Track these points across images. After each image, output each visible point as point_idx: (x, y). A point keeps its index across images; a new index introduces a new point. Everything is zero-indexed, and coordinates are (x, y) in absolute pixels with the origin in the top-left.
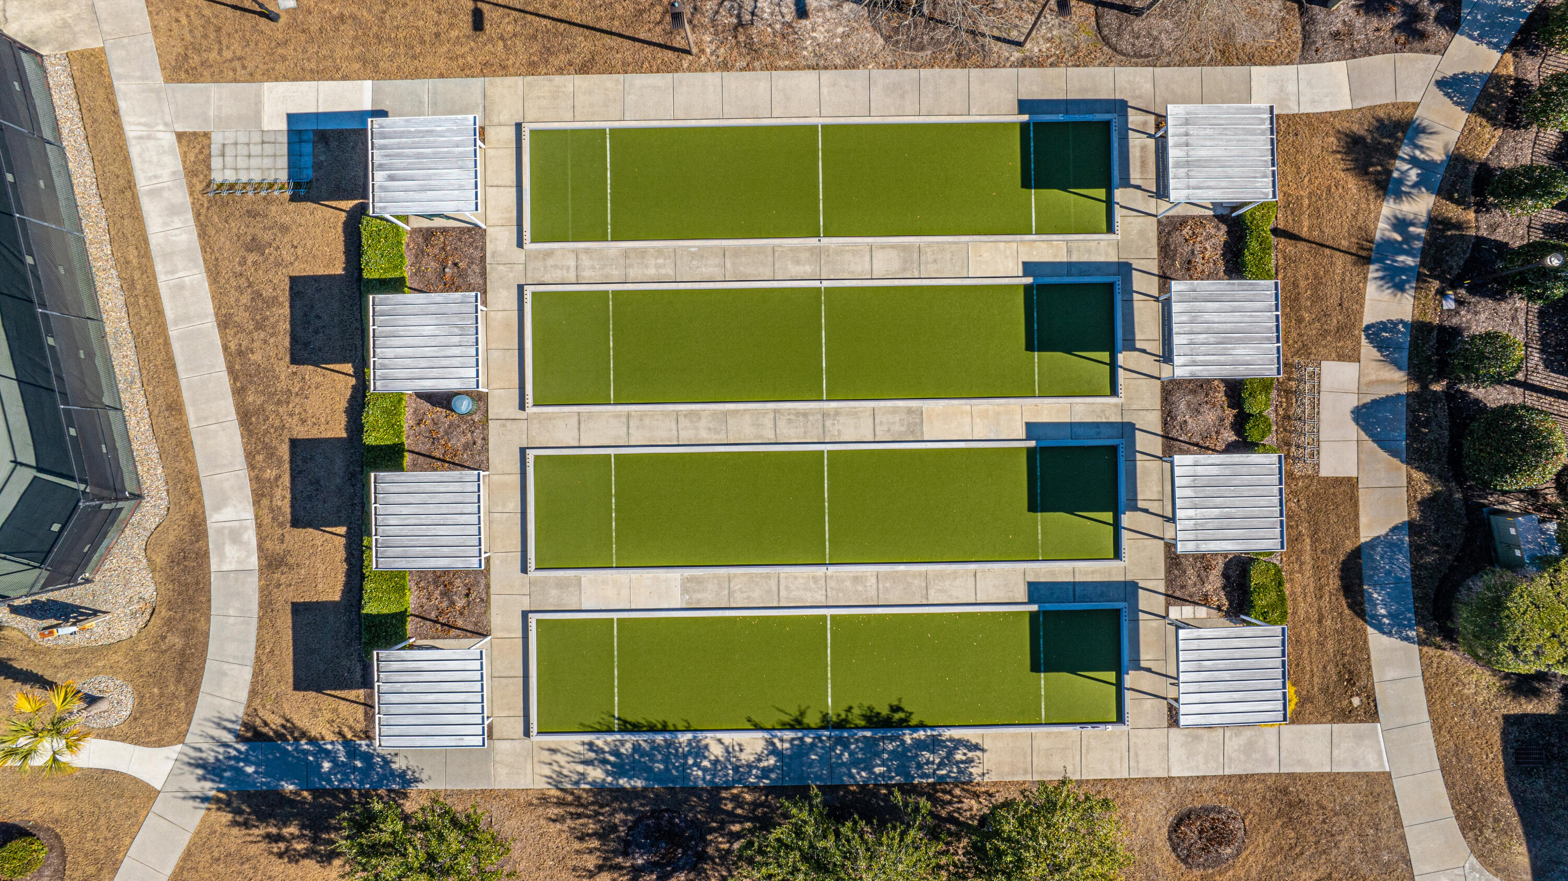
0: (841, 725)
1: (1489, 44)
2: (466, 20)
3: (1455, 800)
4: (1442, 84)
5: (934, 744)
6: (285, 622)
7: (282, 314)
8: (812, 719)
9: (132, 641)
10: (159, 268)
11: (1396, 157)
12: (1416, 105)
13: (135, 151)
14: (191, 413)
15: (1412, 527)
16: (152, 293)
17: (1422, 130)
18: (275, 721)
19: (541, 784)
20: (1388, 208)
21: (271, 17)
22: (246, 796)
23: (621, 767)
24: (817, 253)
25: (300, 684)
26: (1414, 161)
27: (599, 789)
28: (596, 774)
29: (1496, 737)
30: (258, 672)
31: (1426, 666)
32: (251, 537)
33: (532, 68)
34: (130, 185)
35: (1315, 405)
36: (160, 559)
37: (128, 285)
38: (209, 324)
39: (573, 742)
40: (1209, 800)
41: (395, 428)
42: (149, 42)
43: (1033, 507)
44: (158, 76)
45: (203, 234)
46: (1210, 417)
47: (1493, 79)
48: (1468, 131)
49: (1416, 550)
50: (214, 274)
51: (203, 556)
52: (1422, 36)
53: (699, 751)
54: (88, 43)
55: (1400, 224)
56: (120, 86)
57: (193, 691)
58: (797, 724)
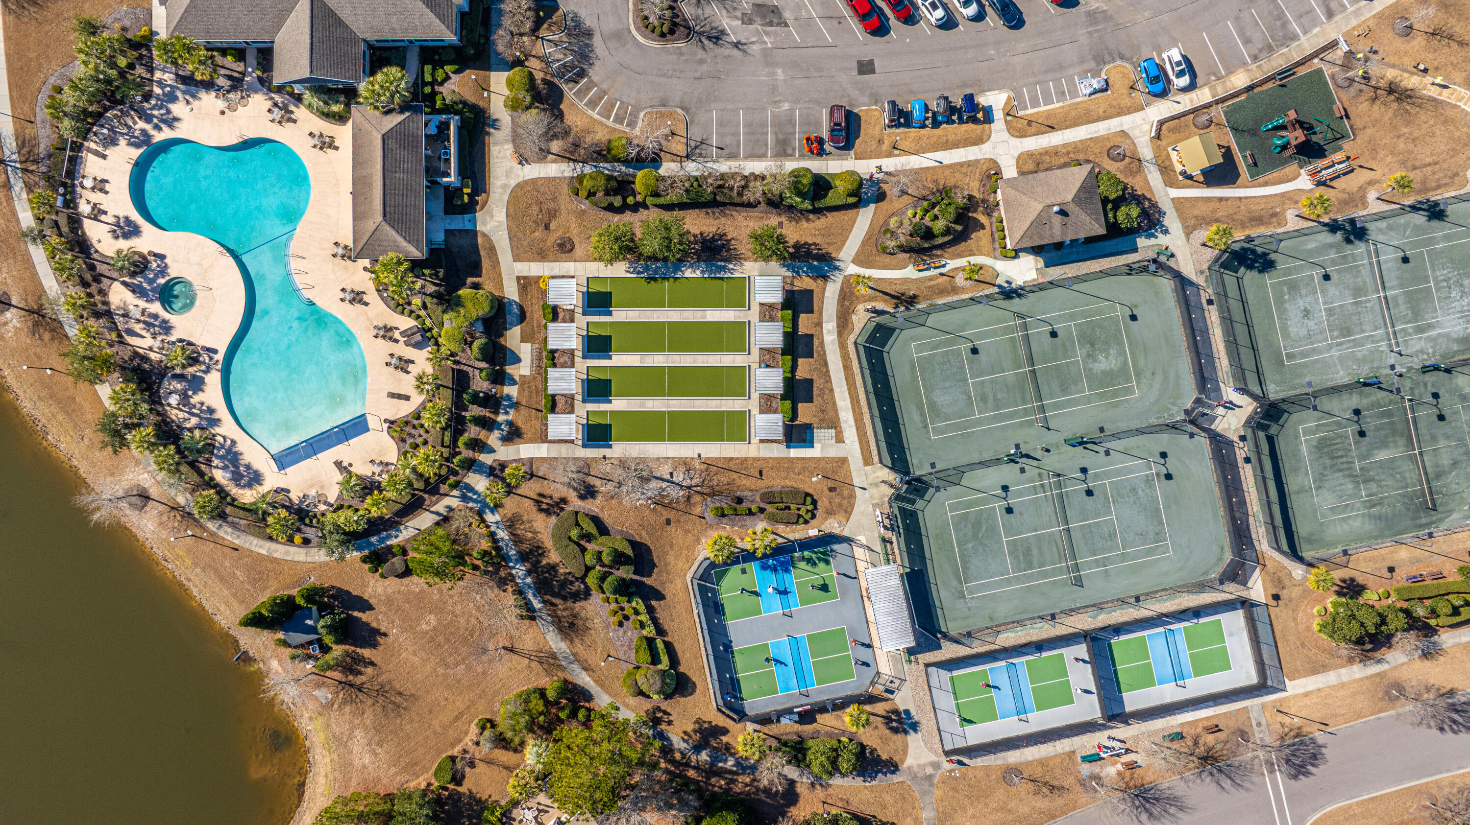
0: (664, 278)
1: (482, 461)
2: (764, 474)
3: (496, 254)
4: (494, 451)
5: (639, 273)
6: (815, 308)
7: (816, 392)
8: (672, 280)
9: (858, 303)
10: (850, 406)
11: (508, 431)
12: (502, 445)
13: (856, 438)
14: (841, 365)
15: (506, 329)
16: (852, 399)
17: (500, 439)
18: (819, 281)
19: (745, 263)
20: (510, 417)
21: (820, 475)
22: (827, 260)
23: (724, 268)
24: (668, 407)
25: (812, 291)
26: (503, 430)
27: (730, 262)
28: (731, 266)
29: (484, 271)
30: (823, 295)
31: (503, 291)
32: (825, 331)
33: (746, 459)
34: (857, 428)
35: (532, 363)
36: (850, 325)
37: (858, 402)
38: (836, 390)
39: (737, 275)
40: (563, 256)
41: (783, 361)
42: (852, 468)
43: (610, 336)
44: (849, 459)
45: (837, 415)
46: (562, 360)
47: (481, 452)
48: (488, 438)
49: (505, 323)
50: (834, 403)
51: (838, 326)
52: (500, 465)
53: (703, 272)
54: (868, 468)
55: (507, 413)
56: (860, 457)
57: (842, 289)
58: (676, 279)
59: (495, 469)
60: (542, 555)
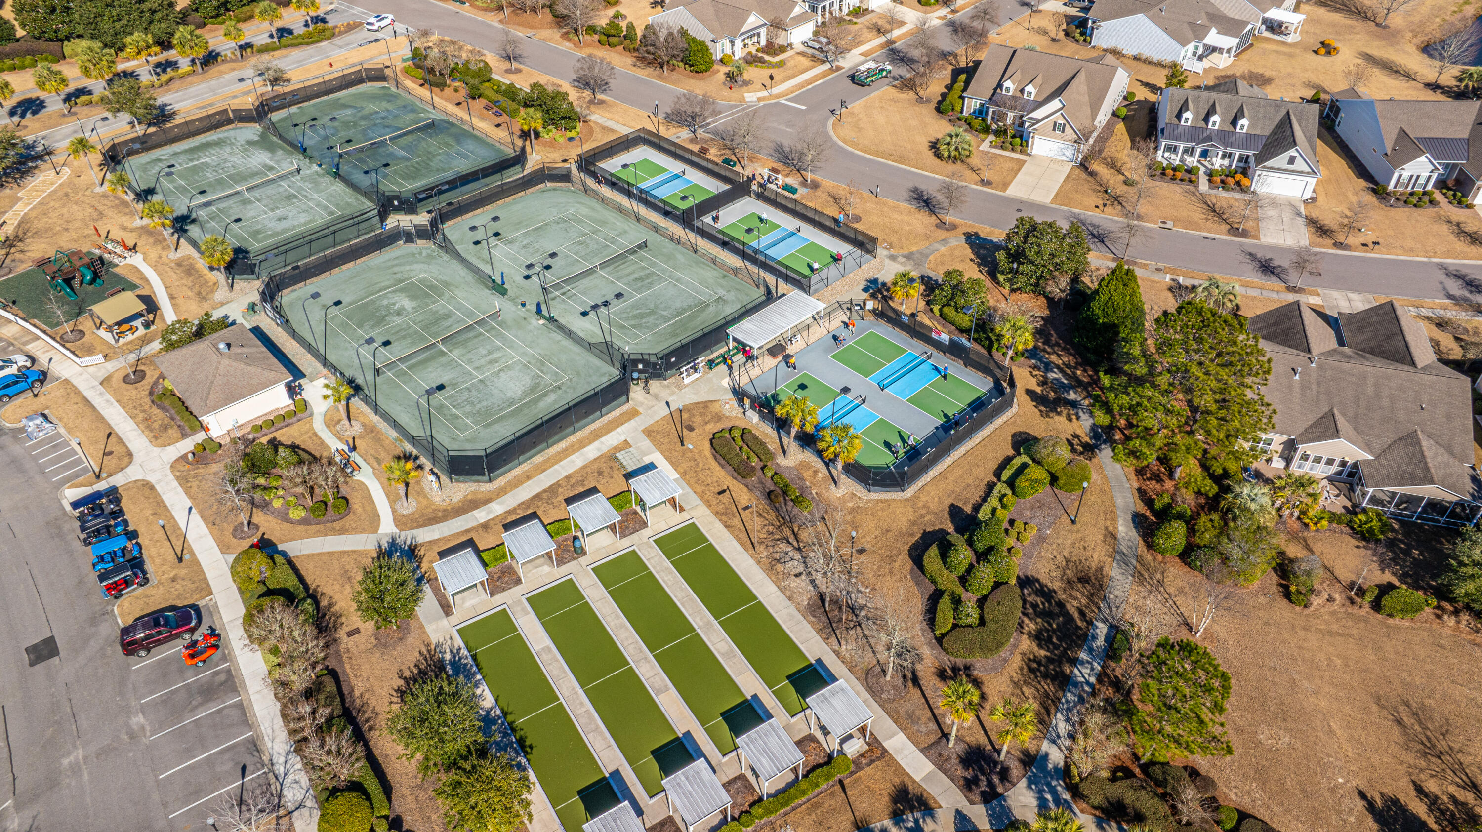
0: (513, 730)
1: (990, 821)
2: (720, 489)
4: (958, 812)
6: (464, 538)
7: (580, 489)
8: (510, 718)
9: (434, 504)
10: (576, 454)
11: (912, 812)
12: (940, 807)
13: (613, 433)
14: (530, 482)
17: (933, 817)
18: (422, 552)
19: (434, 642)
21: (683, 445)
22: (386, 557)
23: (455, 663)
24: (709, 623)
25: (441, 553)
26: (916, 821)
27: (441, 661)
28: (448, 656)
30: (439, 540)
32: (492, 516)
33: (716, 513)
34: (601, 436)
36: (470, 497)
37: (566, 450)
38: (565, 474)
39: (459, 642)
42: (652, 422)
43: (653, 751)
44: (643, 428)
45: (595, 460)
50: (584, 467)
51: (476, 507)
52: (970, 790)
53: (476, 685)
54: (641, 409)
56: (632, 421)
57: (423, 526)
58: (505, 714)
59: (983, 793)
60: (1036, 660)
